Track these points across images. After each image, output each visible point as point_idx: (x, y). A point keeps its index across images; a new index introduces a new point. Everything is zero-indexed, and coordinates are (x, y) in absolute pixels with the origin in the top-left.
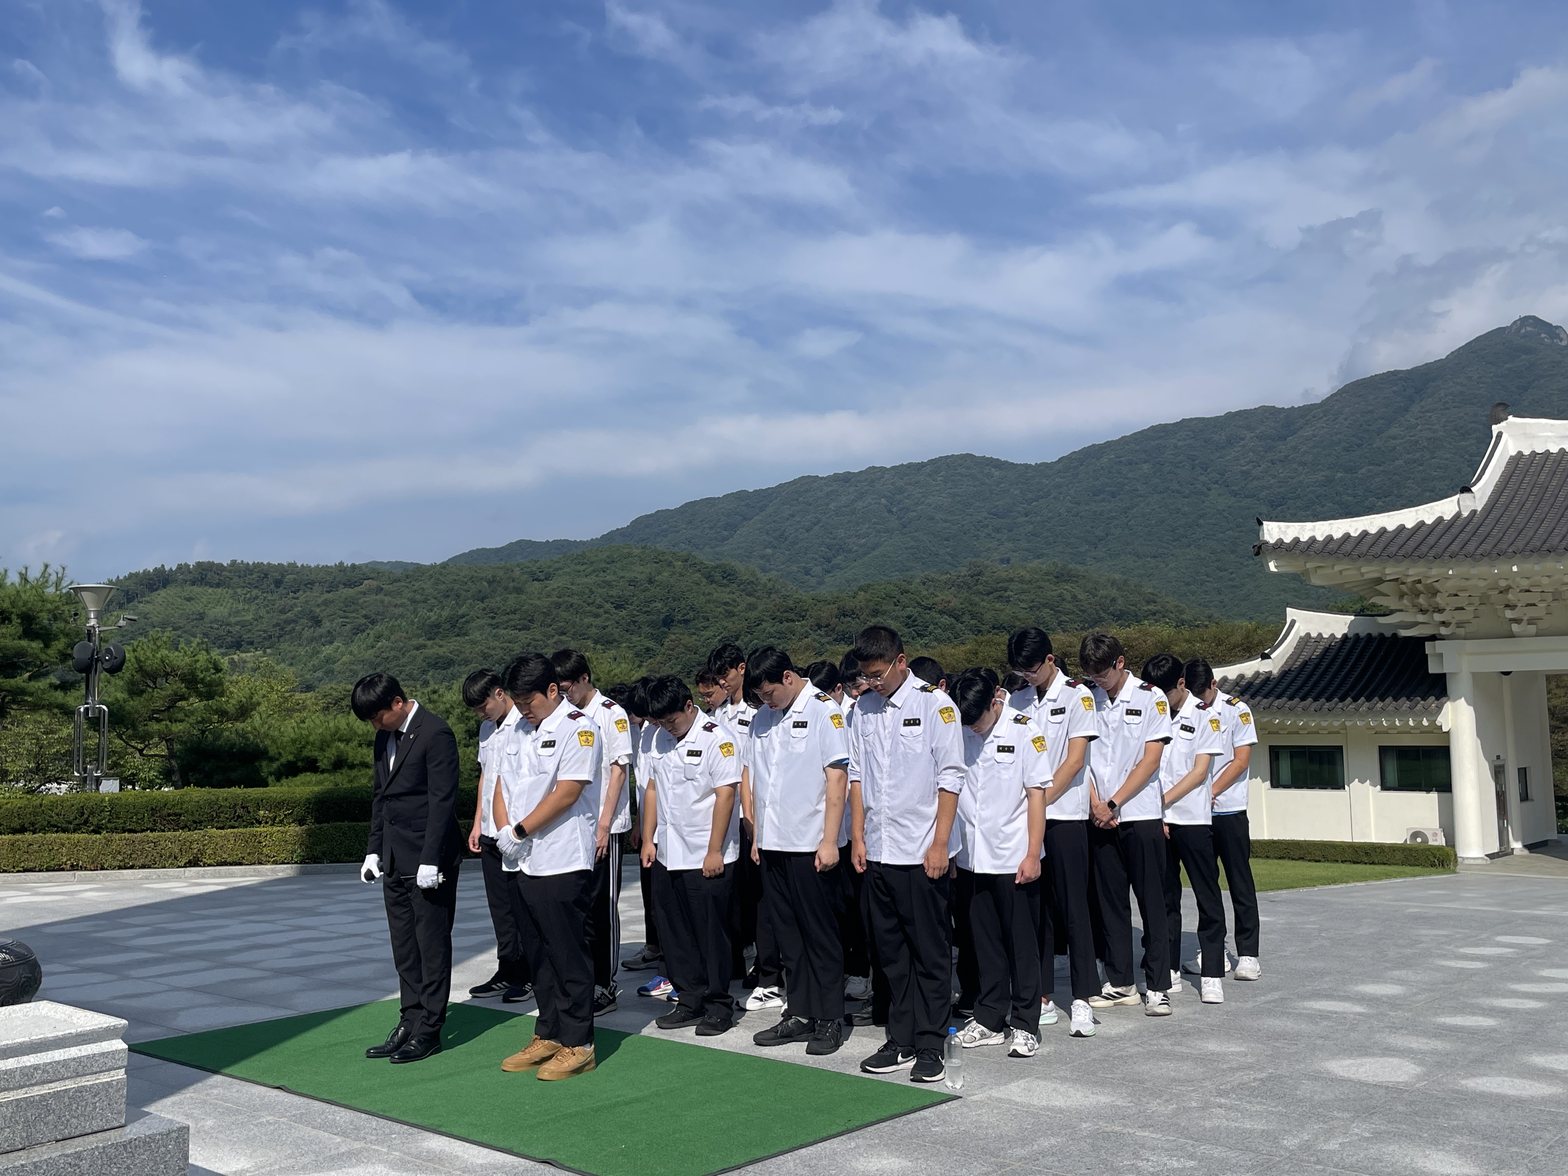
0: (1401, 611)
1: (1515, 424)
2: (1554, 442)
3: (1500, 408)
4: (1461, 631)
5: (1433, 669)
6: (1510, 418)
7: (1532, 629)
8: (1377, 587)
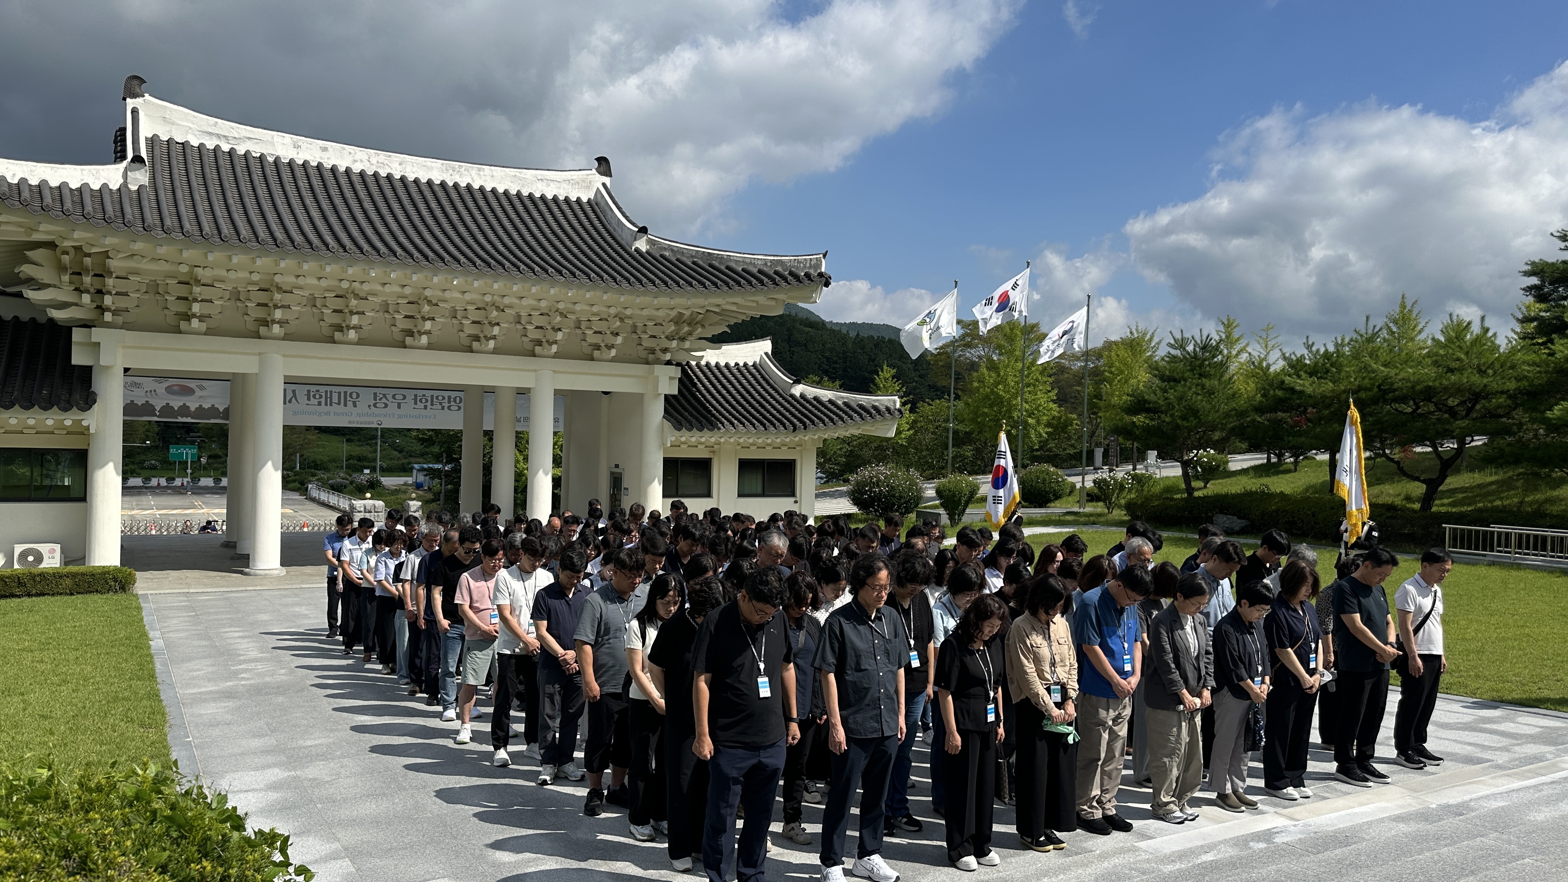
0: (55, 286)
1: (149, 102)
2: (195, 135)
3: (135, 82)
4: (120, 320)
5: (78, 358)
6: (147, 95)
7: (203, 327)
8: (28, 253)
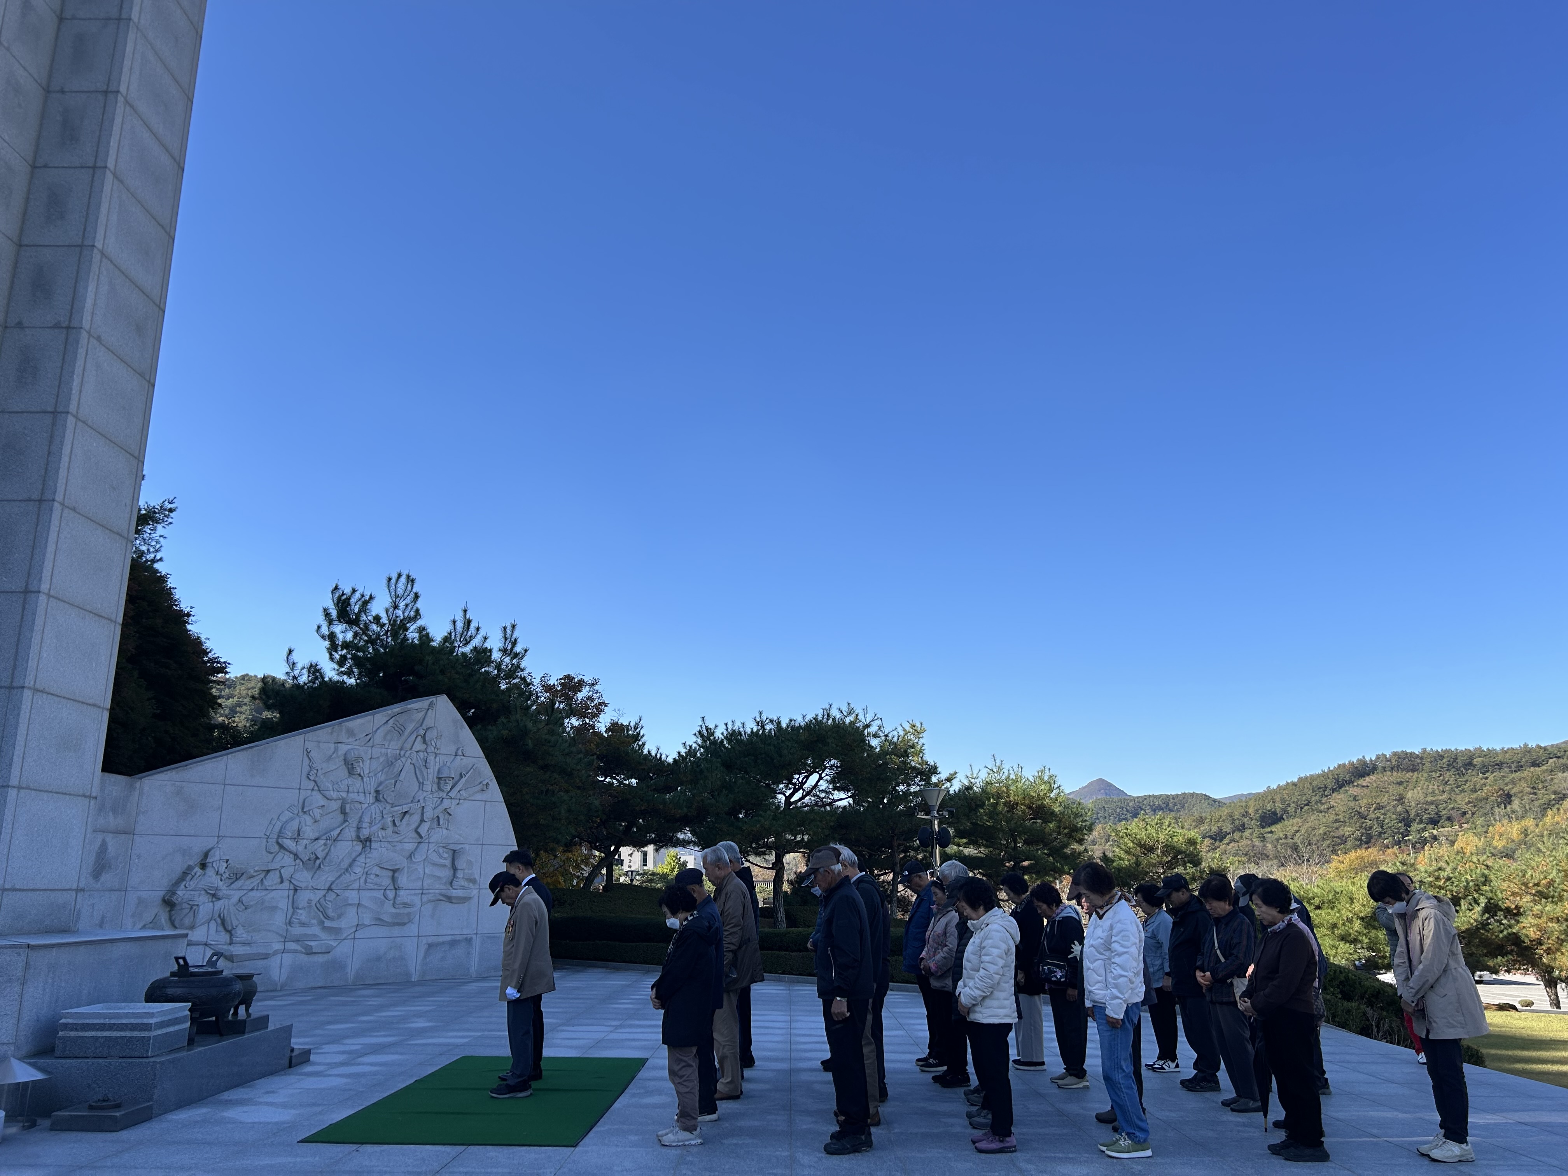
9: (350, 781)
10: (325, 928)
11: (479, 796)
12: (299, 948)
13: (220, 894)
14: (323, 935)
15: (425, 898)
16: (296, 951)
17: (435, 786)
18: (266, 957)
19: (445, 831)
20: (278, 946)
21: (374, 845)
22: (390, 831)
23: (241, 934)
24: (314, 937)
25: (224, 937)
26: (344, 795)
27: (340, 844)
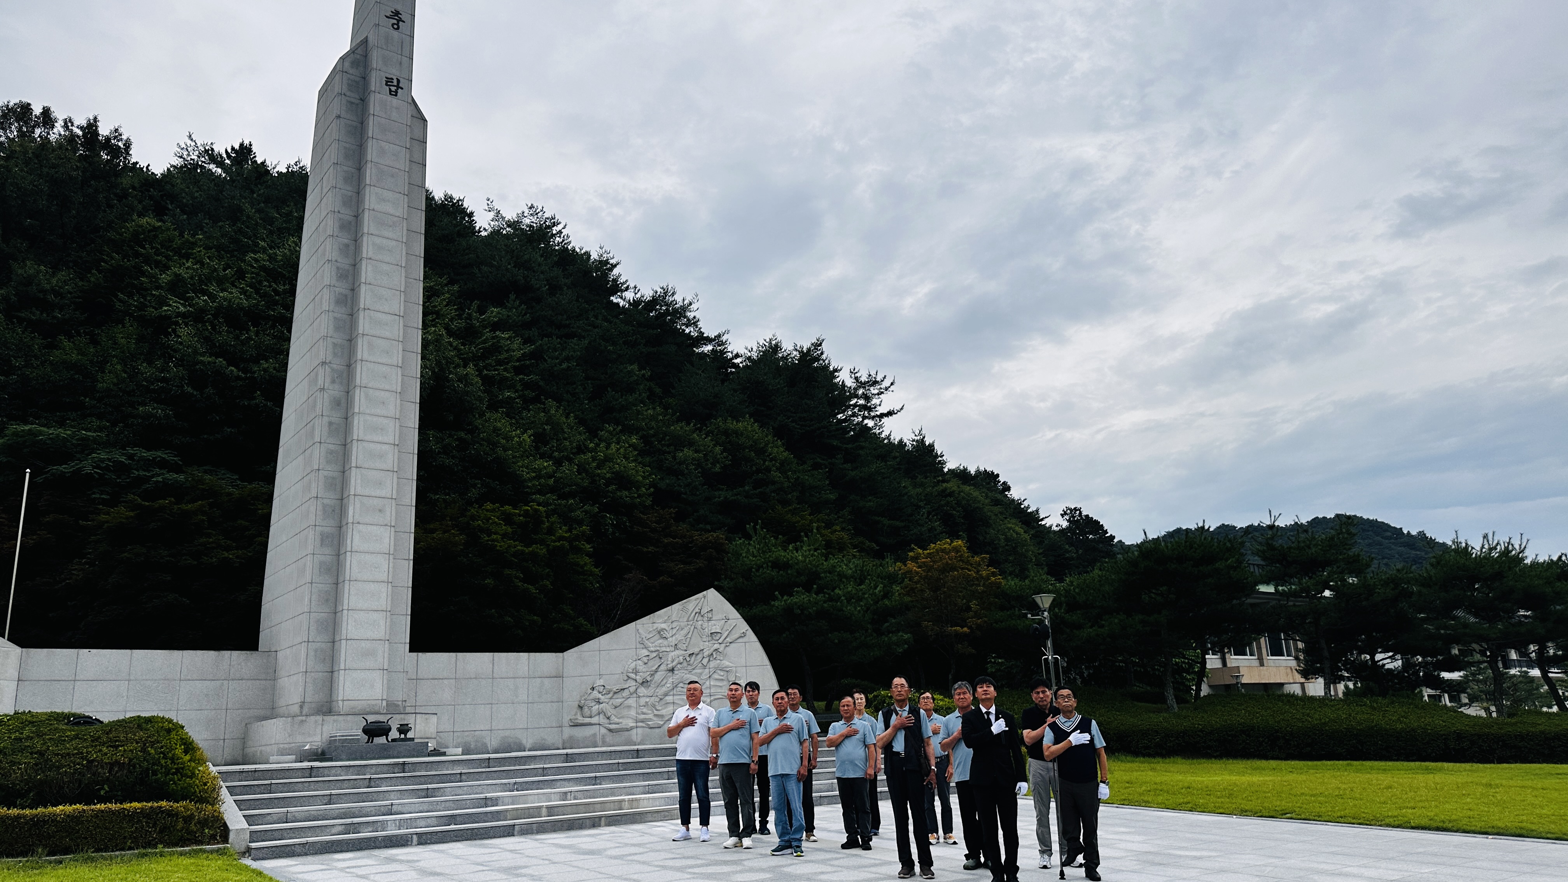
9: (660, 641)
10: (655, 715)
11: (741, 640)
12: (644, 725)
13: (600, 701)
14: (655, 719)
15: (712, 698)
16: (643, 727)
17: (710, 638)
18: (628, 730)
19: (718, 661)
20: (634, 725)
21: (676, 672)
22: (685, 664)
23: (614, 719)
24: (650, 720)
25: (607, 721)
26: (658, 648)
27: (658, 673)
